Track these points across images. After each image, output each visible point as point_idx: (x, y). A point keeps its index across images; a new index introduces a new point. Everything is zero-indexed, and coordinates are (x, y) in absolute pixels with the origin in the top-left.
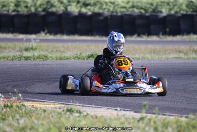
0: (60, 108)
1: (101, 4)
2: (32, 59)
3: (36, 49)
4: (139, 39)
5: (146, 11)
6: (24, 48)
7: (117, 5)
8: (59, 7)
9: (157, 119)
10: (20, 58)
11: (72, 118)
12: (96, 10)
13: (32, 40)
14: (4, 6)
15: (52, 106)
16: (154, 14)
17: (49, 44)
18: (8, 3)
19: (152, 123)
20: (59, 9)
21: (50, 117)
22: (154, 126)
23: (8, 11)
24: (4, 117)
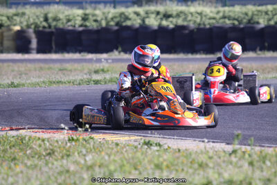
0: (135, 141)
1: (185, 14)
2: (103, 83)
3: (108, 71)
5: (240, 22)
6: (93, 70)
7: (205, 16)
8: (135, 20)
9: (253, 151)
10: (88, 82)
11: (149, 152)
12: (180, 22)
13: (103, 60)
14: (69, 20)
15: (127, 138)
16: (249, 25)
18: (74, 17)
19: (247, 156)
20: (134, 22)
21: (124, 152)
22: (250, 159)
23: (75, 26)
24: (68, 153)
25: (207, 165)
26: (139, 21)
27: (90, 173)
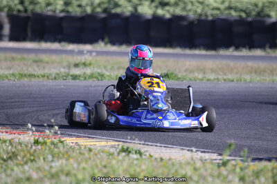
0: (112, 147)
1: (185, 3)
2: (82, 79)
3: (90, 64)
4: (236, 53)
5: (248, 14)
6: (73, 63)
7: (208, 5)
8: (126, 7)
10: (65, 77)
12: (178, 11)
13: (85, 52)
14: (48, 4)
15: (103, 143)
16: (259, 18)
17: (109, 58)
20: (125, 10)
22: (241, 174)
23: (55, 12)
24: (32, 158)
25: (191, 178)
26: (130, 9)
27: (54, 181)
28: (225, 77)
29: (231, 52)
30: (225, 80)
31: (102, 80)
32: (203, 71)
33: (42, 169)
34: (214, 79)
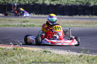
0: (40, 50)
2: (27, 26)
3: (29, 21)
4: (79, 17)
5: (83, 3)
6: (23, 21)
10: (21, 26)
11: (46, 55)
12: (59, 3)
13: (27, 17)
14: (13, 1)
15: (36, 49)
16: (87, 5)
17: (35, 19)
19: (86, 58)
20: (40, 2)
21: (35, 55)
24: (13, 54)
25: (70, 61)
26: (42, 2)
27: (22, 62)
28: (77, 26)
29: (77, 16)
30: (77, 27)
31: (34, 27)
32: (68, 23)
33: (17, 58)
34: (73, 26)
